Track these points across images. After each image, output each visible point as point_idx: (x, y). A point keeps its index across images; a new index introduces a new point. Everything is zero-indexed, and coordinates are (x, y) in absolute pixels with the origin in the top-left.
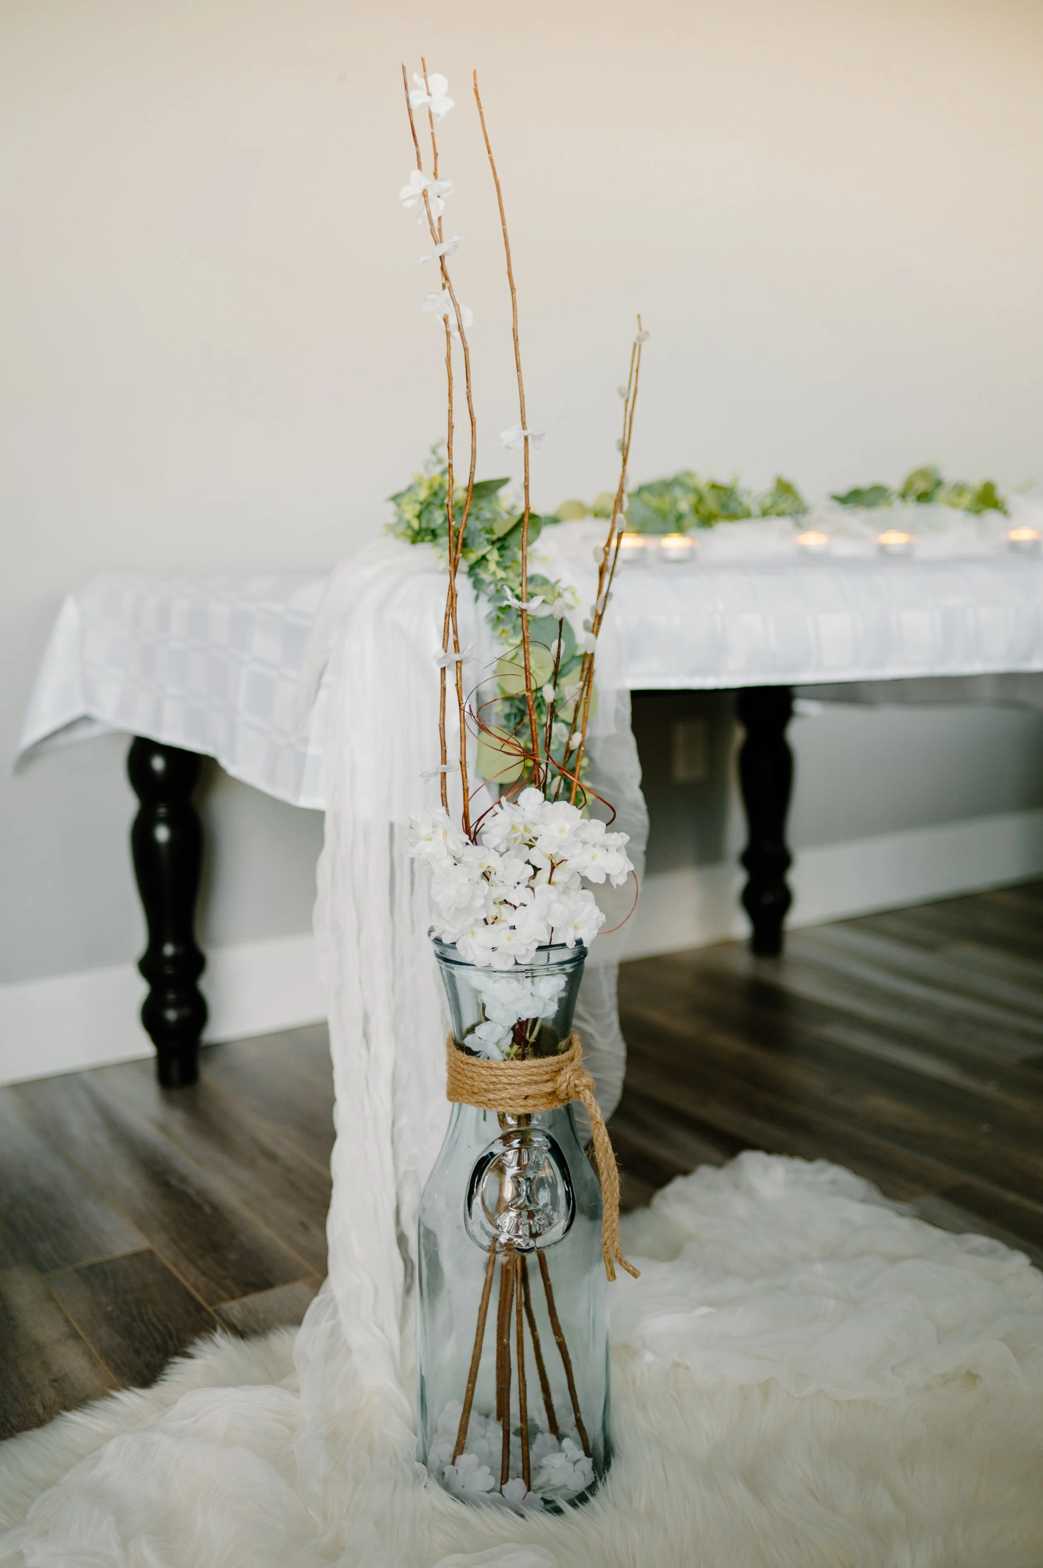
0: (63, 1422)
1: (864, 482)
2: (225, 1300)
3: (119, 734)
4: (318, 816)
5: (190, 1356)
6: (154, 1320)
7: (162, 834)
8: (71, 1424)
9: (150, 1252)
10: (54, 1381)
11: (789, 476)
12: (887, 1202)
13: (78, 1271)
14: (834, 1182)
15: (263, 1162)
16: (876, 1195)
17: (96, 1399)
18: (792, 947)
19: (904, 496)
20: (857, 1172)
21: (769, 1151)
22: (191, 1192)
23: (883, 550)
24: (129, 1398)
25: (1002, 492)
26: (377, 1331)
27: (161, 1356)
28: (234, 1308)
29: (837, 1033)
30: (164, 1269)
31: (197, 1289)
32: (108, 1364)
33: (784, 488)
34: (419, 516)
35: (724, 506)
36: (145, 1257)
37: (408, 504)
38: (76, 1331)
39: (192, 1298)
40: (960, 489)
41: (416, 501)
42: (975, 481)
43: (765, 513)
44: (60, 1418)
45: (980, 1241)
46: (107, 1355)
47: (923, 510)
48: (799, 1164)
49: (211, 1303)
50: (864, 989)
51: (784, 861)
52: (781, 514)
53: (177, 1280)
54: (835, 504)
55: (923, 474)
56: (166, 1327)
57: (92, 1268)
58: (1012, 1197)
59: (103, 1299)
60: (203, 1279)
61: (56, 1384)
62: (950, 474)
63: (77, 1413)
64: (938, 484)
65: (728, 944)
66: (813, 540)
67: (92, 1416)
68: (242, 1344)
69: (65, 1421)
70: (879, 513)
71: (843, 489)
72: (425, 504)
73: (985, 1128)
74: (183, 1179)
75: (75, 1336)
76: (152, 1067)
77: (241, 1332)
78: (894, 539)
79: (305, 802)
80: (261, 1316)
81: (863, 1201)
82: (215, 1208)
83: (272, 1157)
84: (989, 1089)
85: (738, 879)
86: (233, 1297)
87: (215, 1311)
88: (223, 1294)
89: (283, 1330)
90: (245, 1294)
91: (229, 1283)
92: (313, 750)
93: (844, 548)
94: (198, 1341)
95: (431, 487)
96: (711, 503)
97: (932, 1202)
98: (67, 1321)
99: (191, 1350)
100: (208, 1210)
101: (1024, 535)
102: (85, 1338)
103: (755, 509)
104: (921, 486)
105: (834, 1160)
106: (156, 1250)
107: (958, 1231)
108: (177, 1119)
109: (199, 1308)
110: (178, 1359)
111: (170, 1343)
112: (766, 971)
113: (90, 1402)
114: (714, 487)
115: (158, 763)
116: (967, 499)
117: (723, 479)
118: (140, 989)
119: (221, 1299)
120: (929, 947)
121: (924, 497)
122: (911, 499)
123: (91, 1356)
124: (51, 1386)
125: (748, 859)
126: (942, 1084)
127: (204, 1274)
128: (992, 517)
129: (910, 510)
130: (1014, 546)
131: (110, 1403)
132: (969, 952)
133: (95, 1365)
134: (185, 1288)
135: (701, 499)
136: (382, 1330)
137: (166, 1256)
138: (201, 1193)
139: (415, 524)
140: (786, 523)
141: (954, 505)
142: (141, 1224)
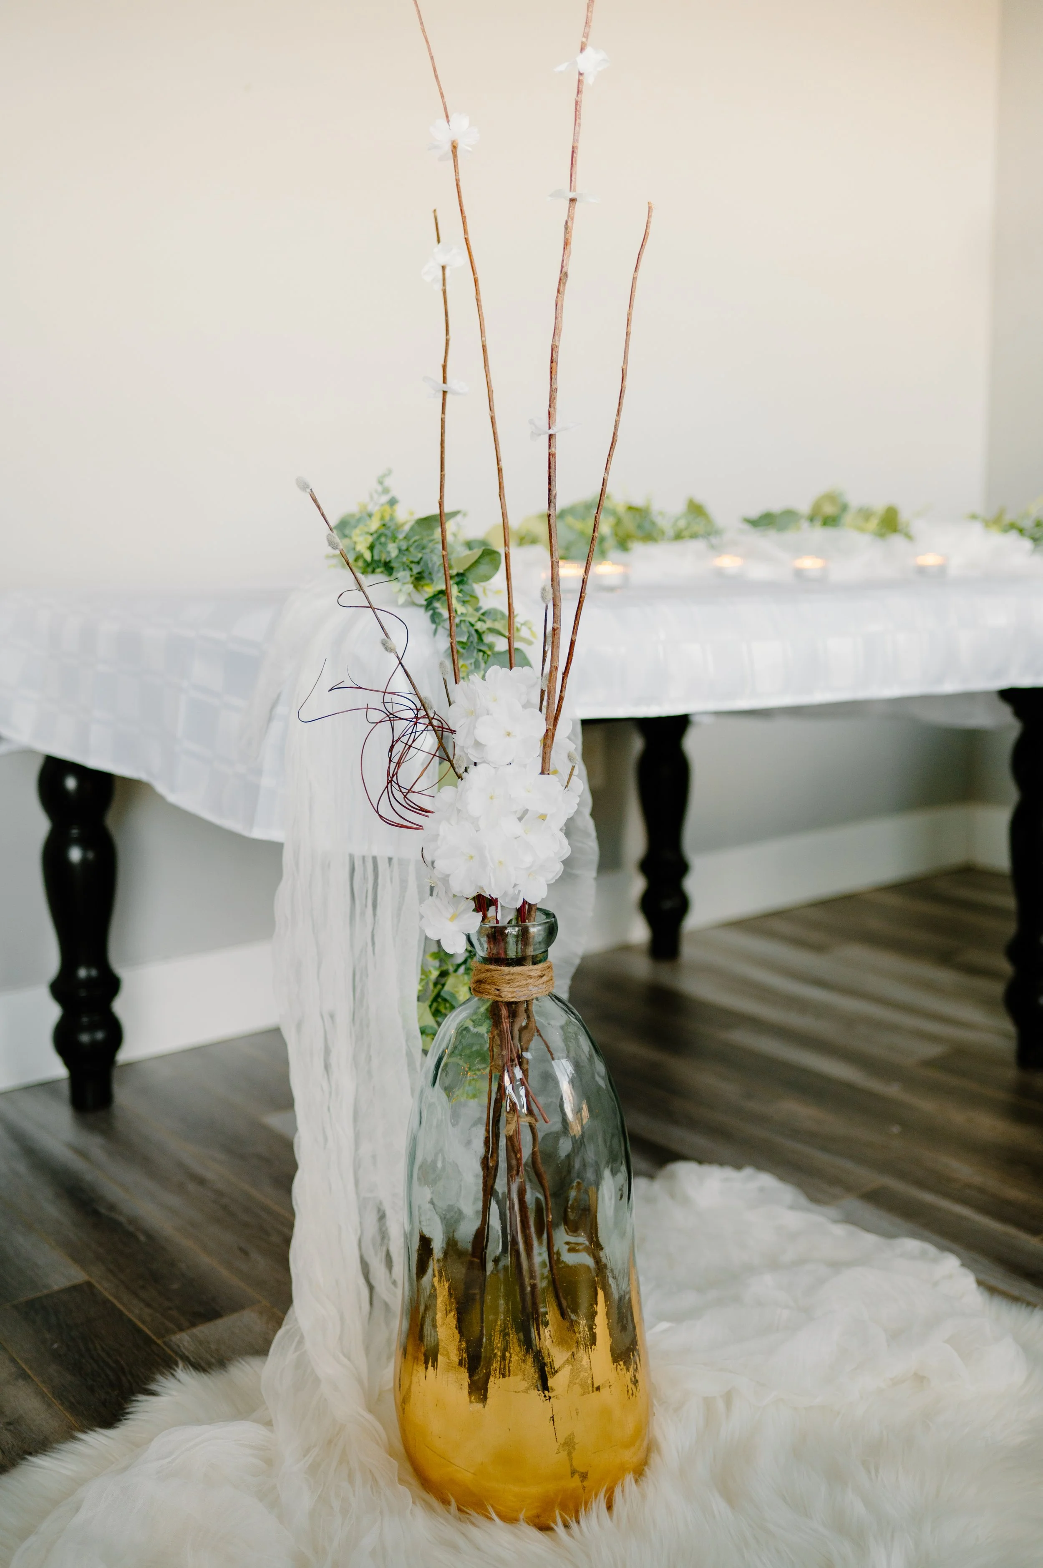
0: (29, 1468)
1: (776, 506)
2: (175, 1333)
3: (28, 752)
4: (275, 849)
5: (153, 1393)
6: (103, 1355)
7: (75, 854)
8: (38, 1469)
9: (89, 1284)
10: (9, 1424)
11: (700, 497)
12: (813, 1206)
13: (15, 1307)
14: (762, 1190)
15: (191, 1187)
16: (803, 1200)
17: (58, 1442)
18: (689, 950)
19: (812, 519)
20: (781, 1178)
21: (700, 1162)
22: (122, 1219)
23: (799, 573)
24: (97, 1440)
25: (904, 515)
26: (345, 1361)
27: (116, 1393)
28: (184, 1340)
29: (741, 1037)
30: (106, 1302)
31: (144, 1322)
32: (62, 1404)
33: (696, 510)
34: (371, 548)
35: (640, 527)
36: (84, 1290)
37: (361, 535)
38: (23, 1370)
39: (139, 1331)
40: (866, 514)
41: (367, 533)
42: (879, 505)
43: (678, 536)
44: (27, 1463)
45: (912, 1245)
46: (60, 1394)
47: (829, 533)
48: (728, 1172)
49: (160, 1336)
50: (764, 993)
51: (682, 868)
52: (694, 536)
53: (121, 1313)
54: (746, 527)
55: (831, 498)
56: (117, 1362)
57: (30, 1303)
58: (928, 1198)
59: (48, 1336)
60: (147, 1310)
61: (11, 1427)
62: (855, 500)
63: (44, 1457)
64: (844, 508)
65: (626, 948)
66: (729, 562)
67: (58, 1459)
68: (204, 1377)
69: (32, 1466)
70: (789, 536)
71: (755, 512)
72: (375, 536)
73: (896, 1129)
74: (112, 1207)
75: (25, 1376)
76: (65, 1089)
77: (200, 1366)
78: (809, 563)
79: (257, 833)
80: (213, 1347)
81: (792, 1207)
82: (150, 1236)
83: (201, 1181)
84: (893, 1090)
85: (638, 885)
86: (181, 1329)
87: (165, 1343)
88: (171, 1325)
89: (243, 1363)
90: (193, 1325)
91: (175, 1313)
92: (267, 782)
93: (759, 572)
94: (159, 1377)
95: (382, 518)
96: (629, 524)
97: (853, 1204)
98: (13, 1360)
99: (153, 1387)
100: (142, 1238)
101: (930, 560)
102: (35, 1378)
103: (670, 532)
104: (829, 509)
105: (759, 1167)
106: (93, 1281)
107: (890, 1235)
108: (94, 1144)
109: (148, 1341)
110: (141, 1397)
111: (123, 1378)
112: (665, 975)
113: (55, 1445)
114: (631, 508)
115: (71, 783)
116: (873, 524)
117: (638, 501)
118: (53, 1012)
119: (169, 1331)
120: (818, 948)
121: (830, 521)
122: (818, 523)
123: (43, 1396)
124: (6, 1429)
125: (647, 866)
126: (850, 1086)
127: (148, 1305)
128: (897, 541)
129: (818, 534)
130: (922, 571)
131: (76, 1446)
132: (857, 952)
133: (49, 1405)
134: (130, 1321)
135: (619, 522)
136: (349, 1359)
137: (105, 1288)
138: (133, 1221)
139: (368, 556)
140: (699, 545)
141: (861, 530)
142: (76, 1256)
